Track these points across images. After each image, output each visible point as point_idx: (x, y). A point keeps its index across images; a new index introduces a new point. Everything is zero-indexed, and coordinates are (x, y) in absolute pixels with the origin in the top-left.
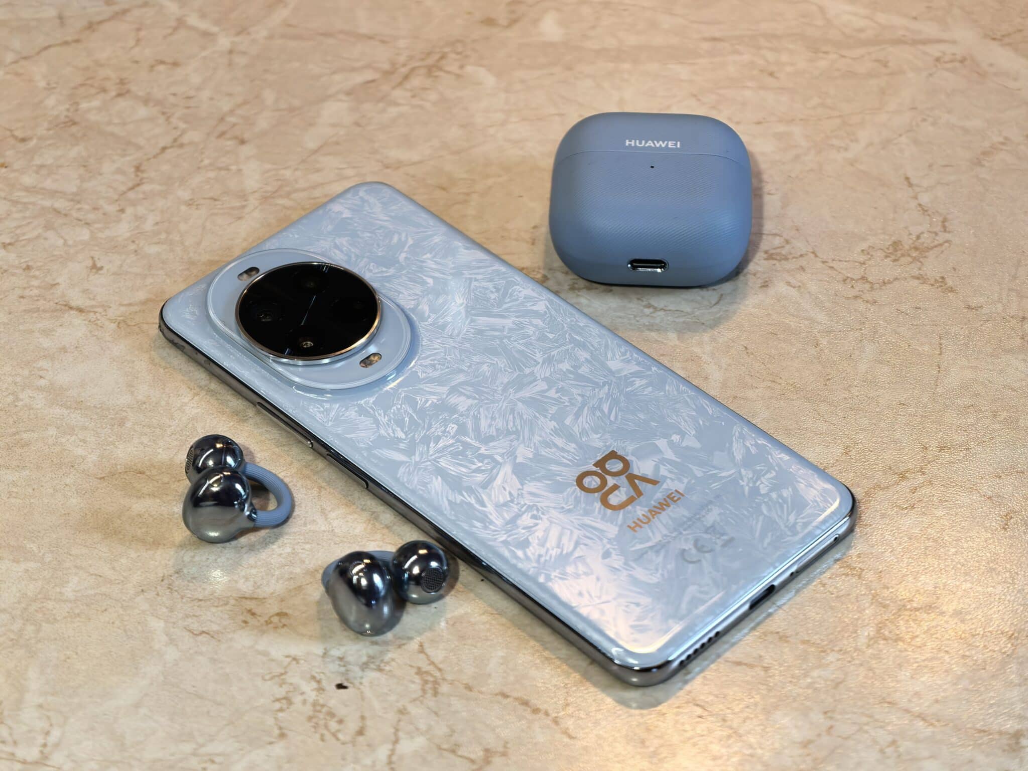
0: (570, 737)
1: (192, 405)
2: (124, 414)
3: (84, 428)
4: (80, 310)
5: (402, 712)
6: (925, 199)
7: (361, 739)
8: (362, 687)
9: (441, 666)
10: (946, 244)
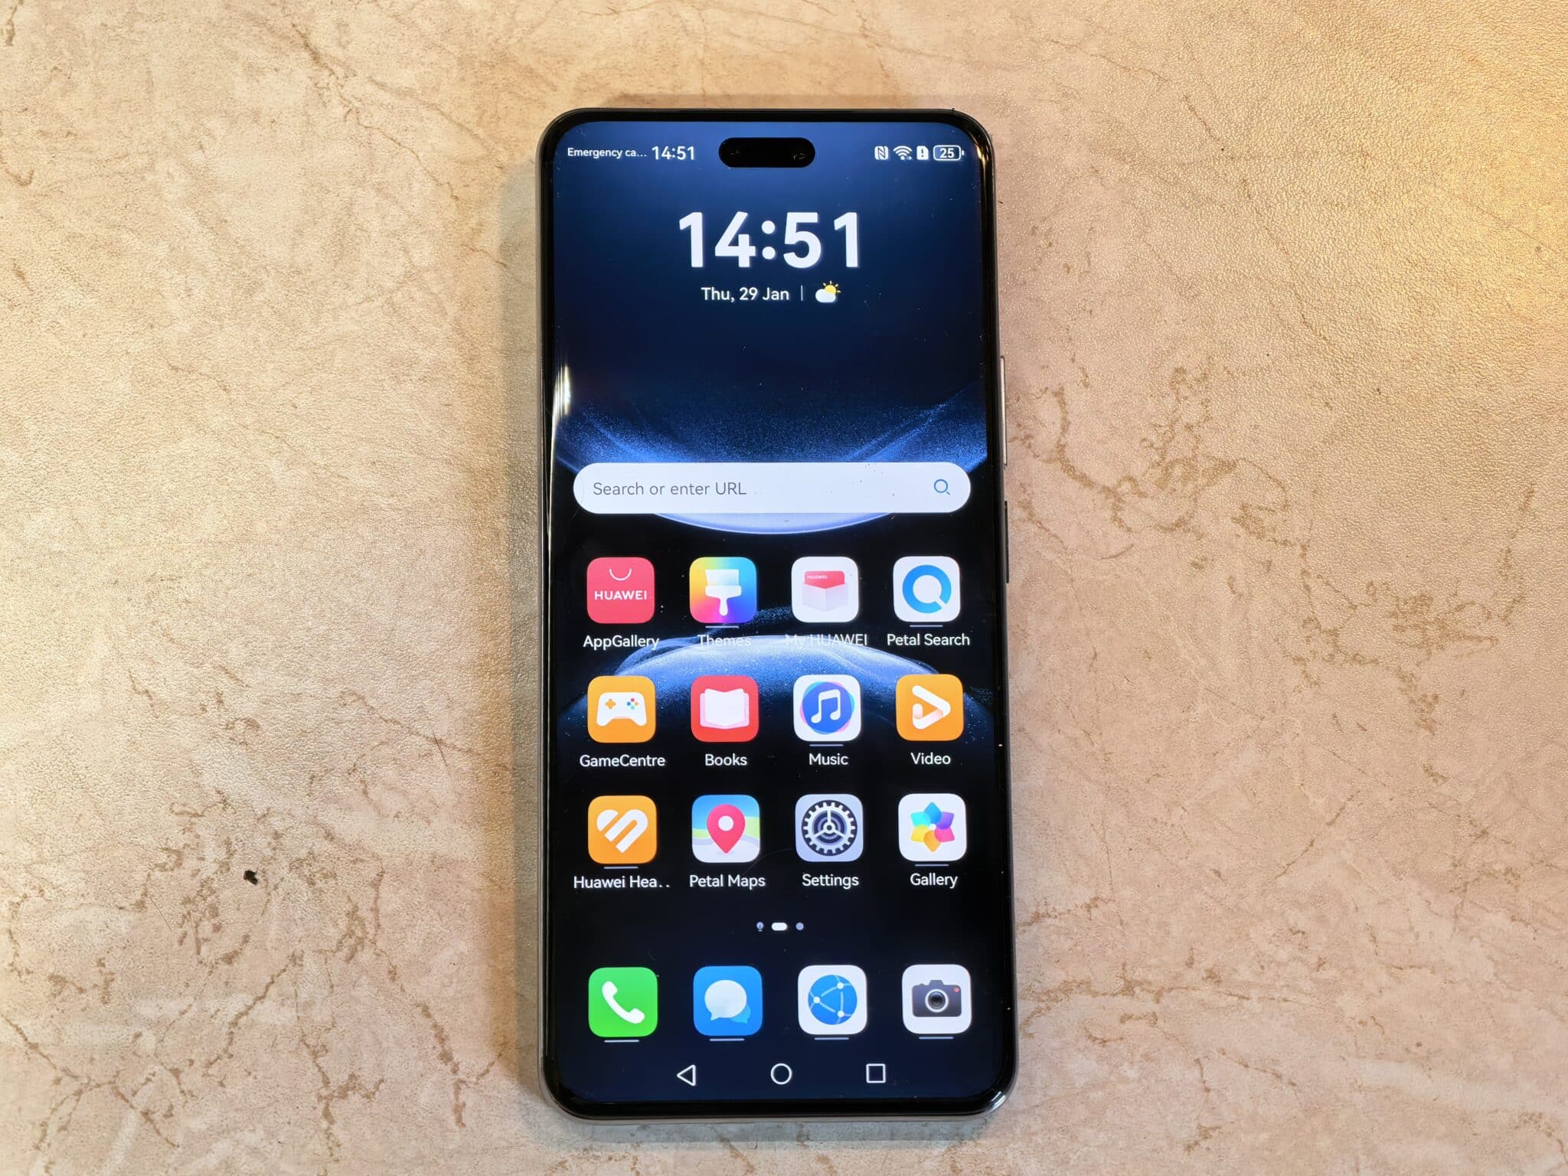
1: (353, 314)
2: (264, 276)
3: (204, 271)
4: (316, 57)
5: (295, 959)
6: (1523, 545)
7: (223, 967)
8: (273, 893)
9: (382, 921)
10: (1488, 643)
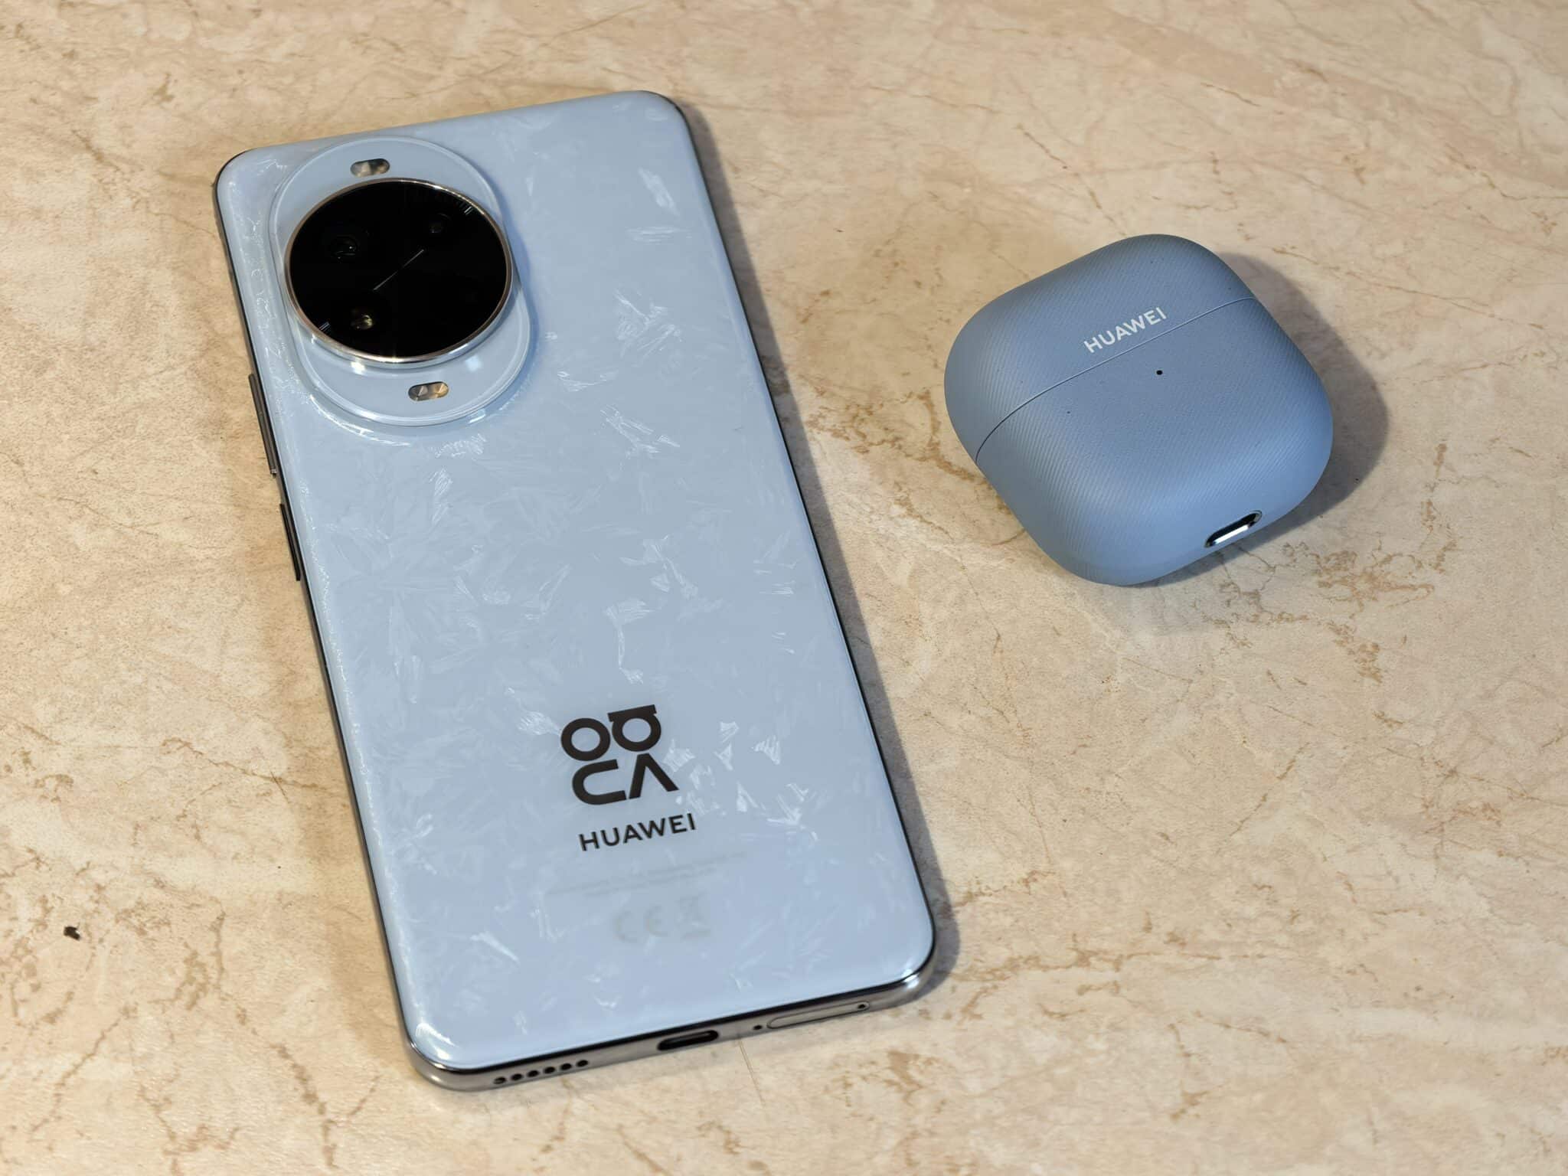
0: (330, 1163)
1: (154, 382)
2: (55, 355)
4: (99, 157)
5: (127, 1012)
6: (1444, 496)
7: (46, 1028)
8: (99, 947)
9: (226, 964)
10: (1424, 591)
